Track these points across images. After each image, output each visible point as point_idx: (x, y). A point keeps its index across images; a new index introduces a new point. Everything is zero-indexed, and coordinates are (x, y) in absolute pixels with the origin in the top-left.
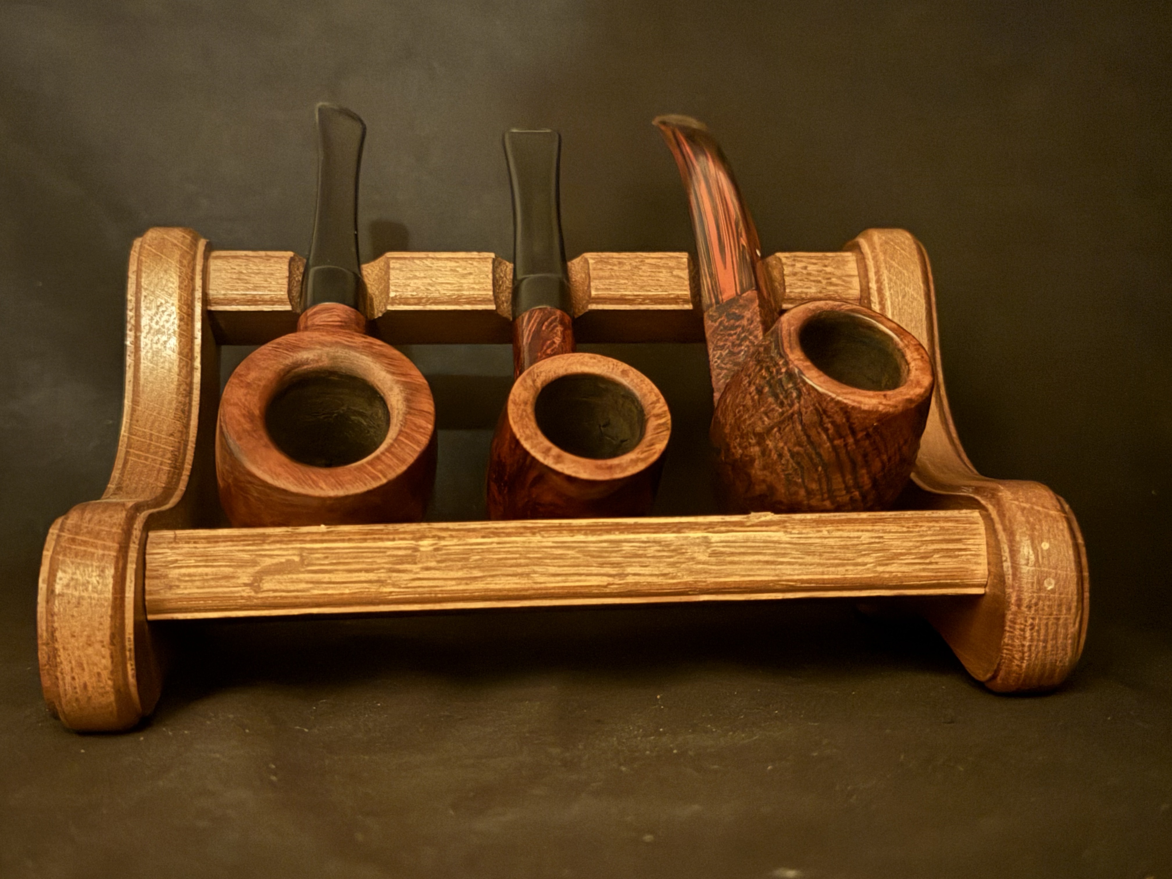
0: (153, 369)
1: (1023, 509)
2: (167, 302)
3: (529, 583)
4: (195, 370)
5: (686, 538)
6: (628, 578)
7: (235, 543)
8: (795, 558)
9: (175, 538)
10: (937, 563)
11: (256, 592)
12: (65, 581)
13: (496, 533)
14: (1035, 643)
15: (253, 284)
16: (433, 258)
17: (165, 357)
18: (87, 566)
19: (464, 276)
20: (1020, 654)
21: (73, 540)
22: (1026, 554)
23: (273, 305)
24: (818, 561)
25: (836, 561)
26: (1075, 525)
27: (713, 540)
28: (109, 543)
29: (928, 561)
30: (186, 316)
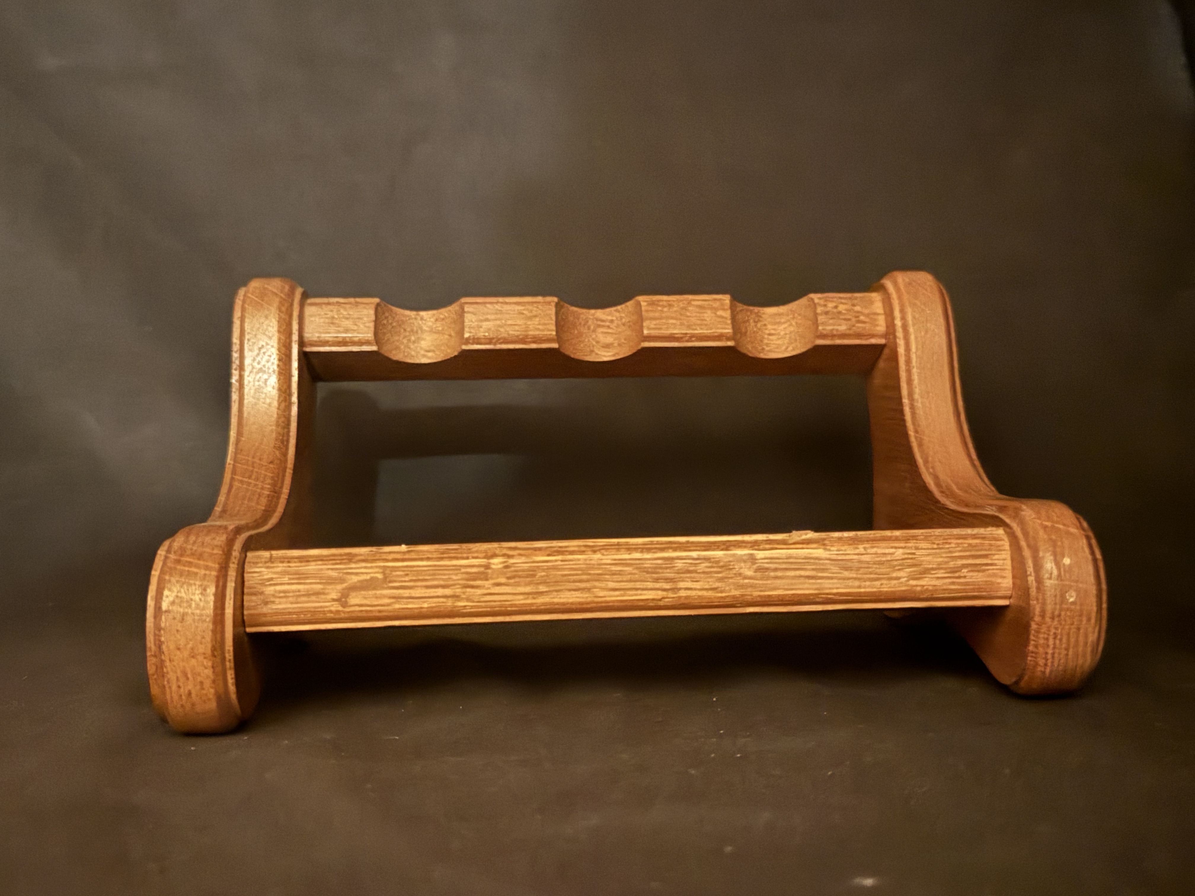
0: (256, 404)
1: (1045, 527)
2: (267, 344)
3: (590, 597)
4: (293, 405)
5: (734, 555)
6: (680, 591)
7: (326, 562)
8: (833, 573)
9: (271, 557)
10: (965, 577)
11: (344, 607)
12: (171, 599)
13: (560, 552)
14: (1057, 651)
15: (343, 327)
16: (502, 303)
17: (266, 394)
18: (191, 585)
19: (530, 318)
20: (1044, 661)
21: (178, 562)
22: (1050, 568)
23: (361, 346)
24: (855, 576)
25: (872, 576)
26: (1094, 542)
27: (758, 557)
28: (210, 564)
29: (957, 575)
30: (283, 356)
